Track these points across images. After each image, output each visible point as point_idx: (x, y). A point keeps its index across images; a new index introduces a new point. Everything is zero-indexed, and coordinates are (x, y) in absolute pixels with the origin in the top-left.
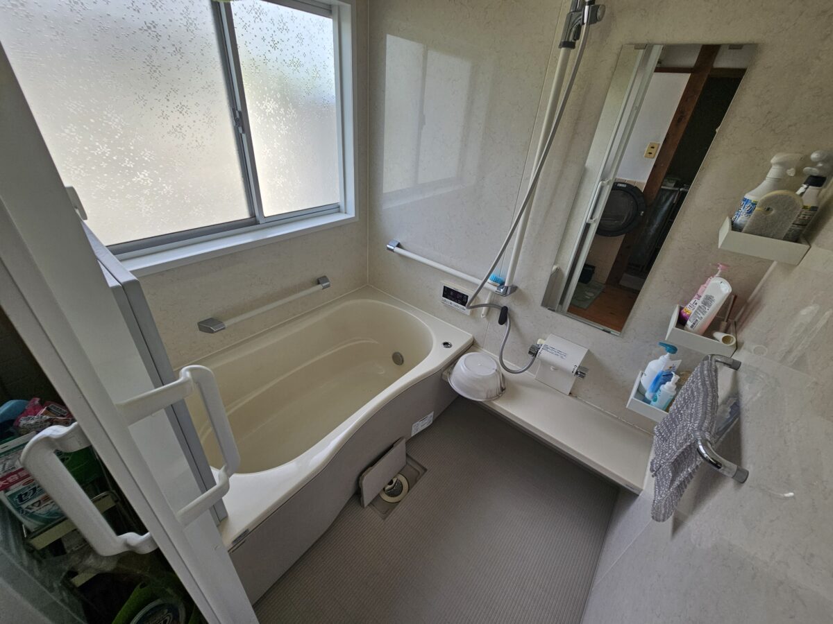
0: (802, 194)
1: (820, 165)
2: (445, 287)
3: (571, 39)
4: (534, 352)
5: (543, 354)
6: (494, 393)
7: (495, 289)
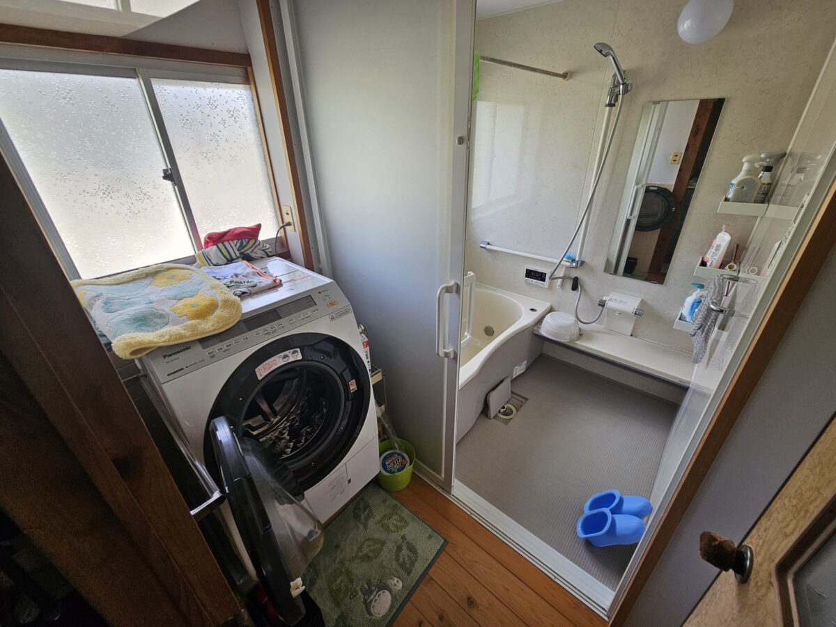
0: (761, 177)
1: (768, 160)
2: (527, 269)
3: (613, 102)
4: (602, 304)
5: (609, 304)
6: (575, 337)
7: (568, 264)
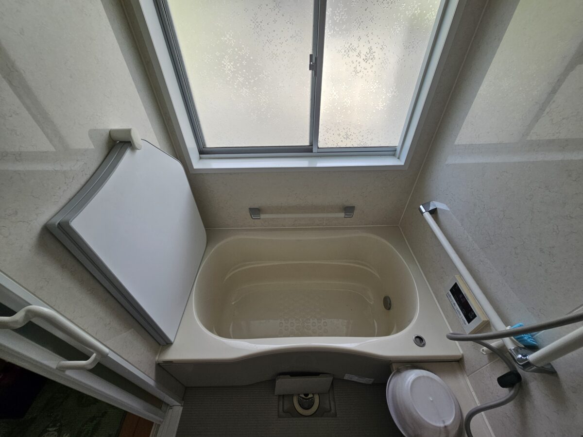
2: (456, 283)
